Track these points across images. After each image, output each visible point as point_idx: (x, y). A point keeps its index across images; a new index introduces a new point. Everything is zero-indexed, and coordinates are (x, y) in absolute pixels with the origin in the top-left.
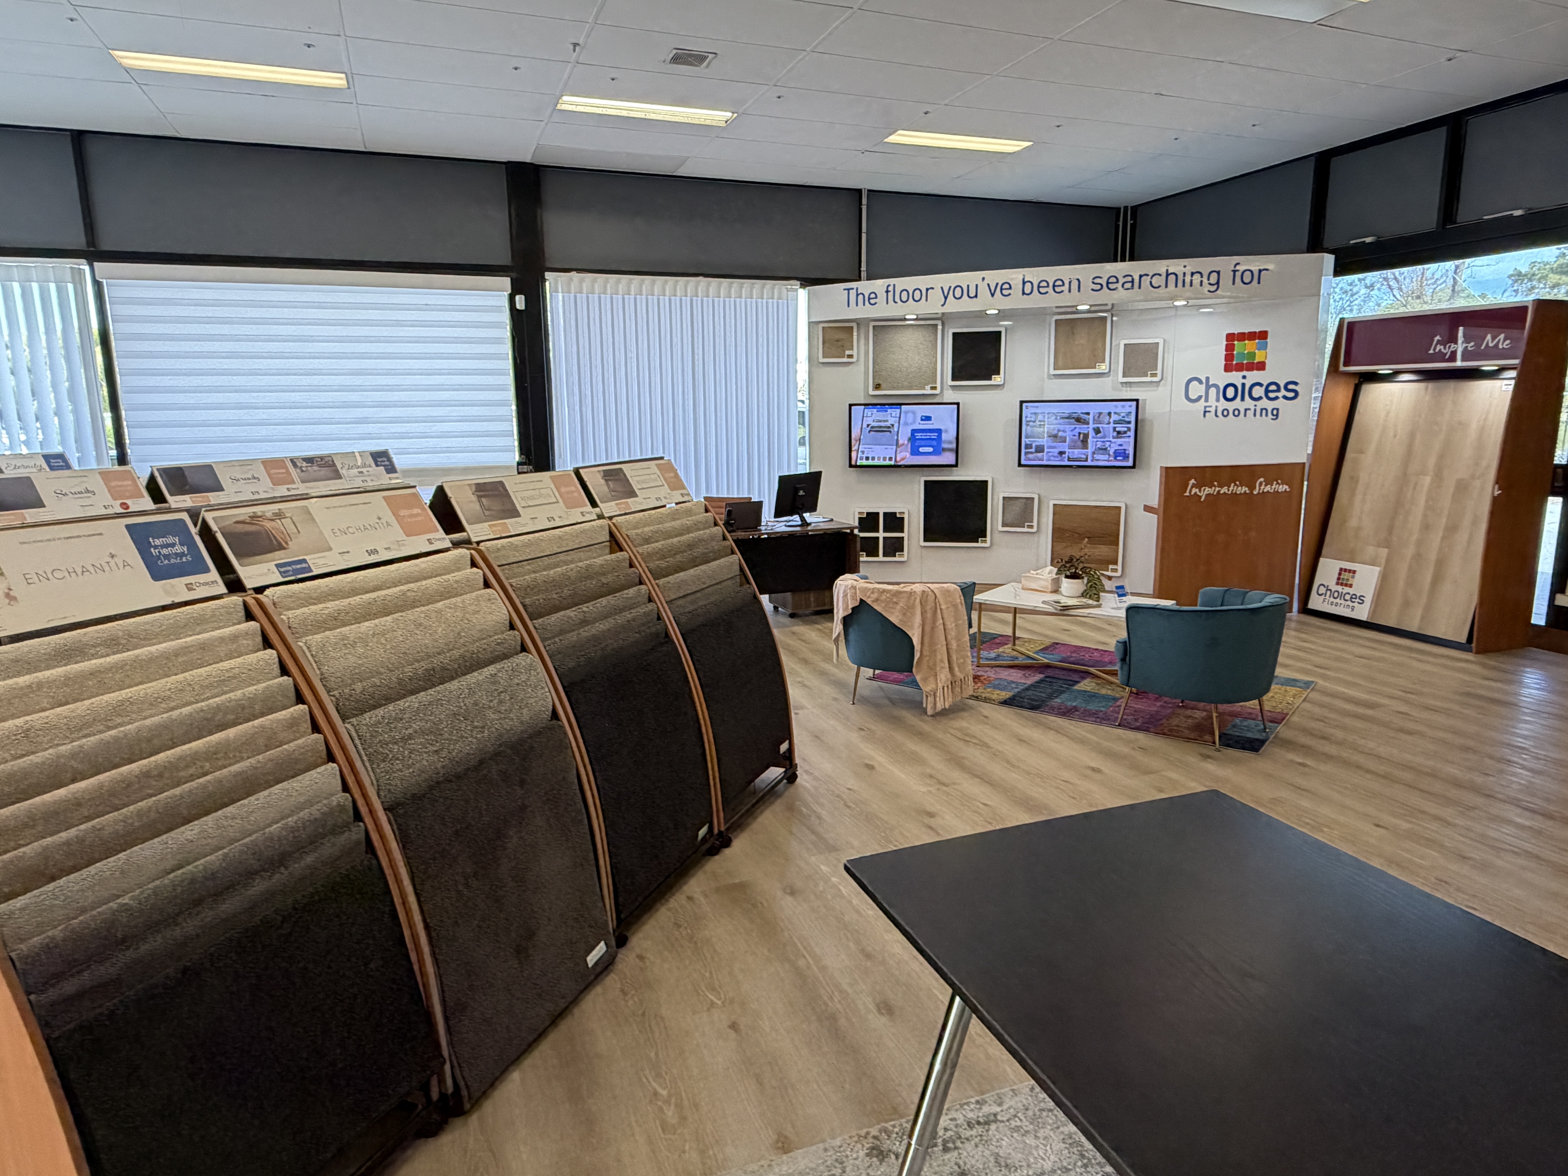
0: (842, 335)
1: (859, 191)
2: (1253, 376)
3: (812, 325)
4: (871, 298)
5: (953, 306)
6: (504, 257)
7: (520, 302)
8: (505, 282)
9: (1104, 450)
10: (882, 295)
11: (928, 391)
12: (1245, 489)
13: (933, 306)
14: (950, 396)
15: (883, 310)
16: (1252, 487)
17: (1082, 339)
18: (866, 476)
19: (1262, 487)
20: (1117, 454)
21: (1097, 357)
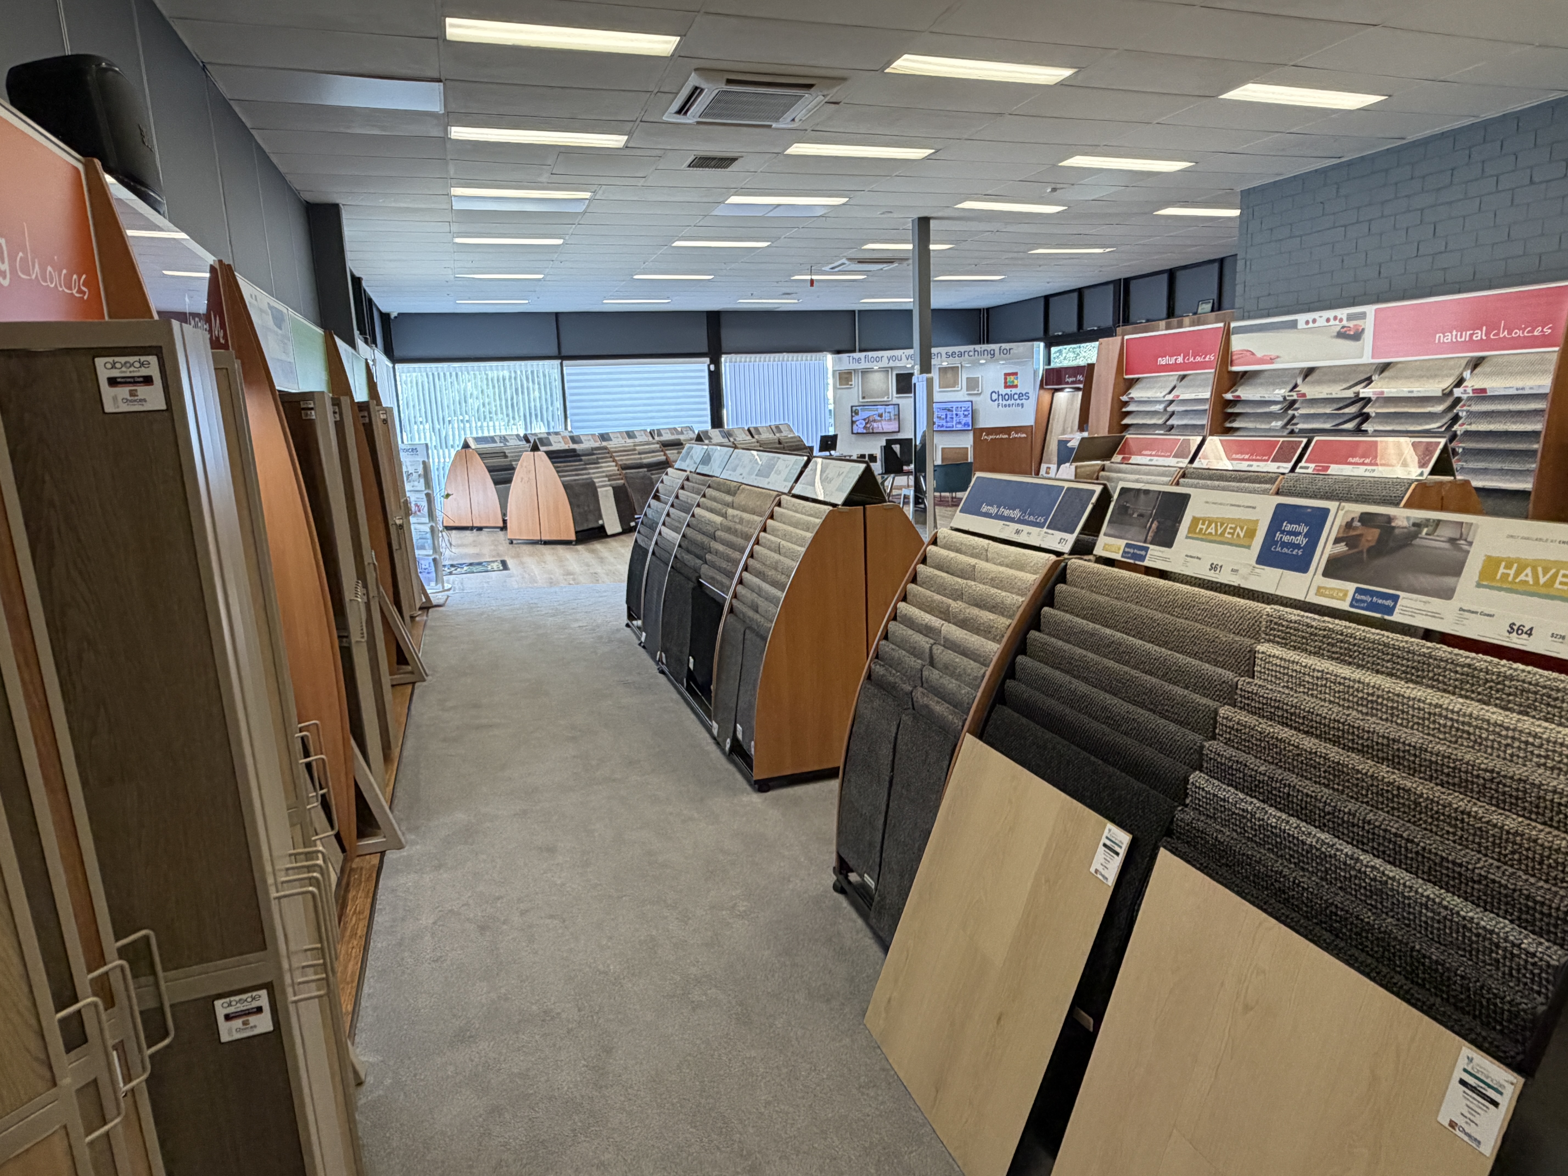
0: (847, 376)
1: (854, 311)
2: (1014, 391)
3: (834, 371)
4: (859, 360)
5: (892, 364)
6: (705, 349)
7: (712, 368)
8: (707, 360)
9: (960, 423)
10: (863, 359)
11: (885, 399)
12: (1006, 436)
13: (884, 363)
14: (895, 401)
15: (863, 365)
16: (1009, 435)
17: (949, 375)
18: (860, 437)
19: (1014, 435)
20: (965, 424)
21: (955, 383)
